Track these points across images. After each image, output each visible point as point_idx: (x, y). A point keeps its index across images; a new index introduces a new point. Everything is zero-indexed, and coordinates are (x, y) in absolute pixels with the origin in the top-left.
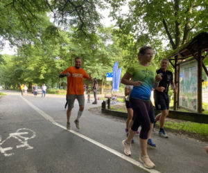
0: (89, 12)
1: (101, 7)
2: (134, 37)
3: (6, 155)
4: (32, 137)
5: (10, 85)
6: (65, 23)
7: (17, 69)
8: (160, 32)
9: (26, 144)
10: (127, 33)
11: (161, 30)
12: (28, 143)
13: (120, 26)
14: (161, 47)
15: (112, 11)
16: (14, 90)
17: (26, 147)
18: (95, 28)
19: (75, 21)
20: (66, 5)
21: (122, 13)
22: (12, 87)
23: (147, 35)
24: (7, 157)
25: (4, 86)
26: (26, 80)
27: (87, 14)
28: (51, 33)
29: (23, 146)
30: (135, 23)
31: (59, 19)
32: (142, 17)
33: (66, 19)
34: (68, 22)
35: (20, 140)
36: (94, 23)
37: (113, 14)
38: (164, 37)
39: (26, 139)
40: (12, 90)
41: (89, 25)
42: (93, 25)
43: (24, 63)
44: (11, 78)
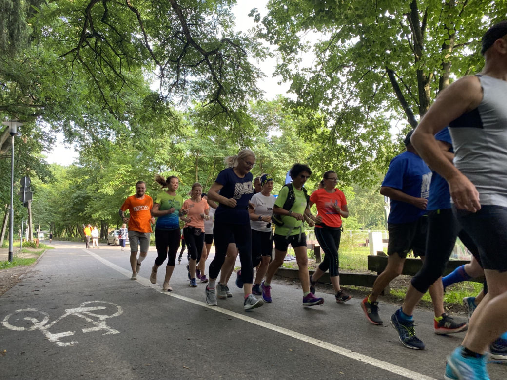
0: (232, 65)
1: (258, 54)
2: (331, 114)
3: (60, 344)
4: (116, 315)
5: (60, 230)
6: (183, 88)
7: (78, 192)
8: (385, 103)
9: (102, 326)
10: (315, 107)
11: (387, 98)
12: (107, 324)
13: (298, 91)
14: (388, 136)
15: (281, 62)
16: (69, 239)
17: (103, 331)
18: (247, 97)
19: (203, 86)
20: (184, 51)
21: (301, 66)
22: (64, 234)
23: (356, 110)
24: (62, 347)
25: (47, 232)
26: (95, 216)
27: (230, 70)
28: (154, 109)
29: (96, 329)
30: (330, 86)
31: (171, 81)
32: (346, 70)
33: (185, 81)
34: (188, 87)
35: (89, 320)
36: (244, 88)
37: (282, 70)
38: (395, 113)
39: (103, 317)
40: (64, 239)
41: (232, 92)
42: (241, 92)
43: (94, 181)
44: (65, 214)
